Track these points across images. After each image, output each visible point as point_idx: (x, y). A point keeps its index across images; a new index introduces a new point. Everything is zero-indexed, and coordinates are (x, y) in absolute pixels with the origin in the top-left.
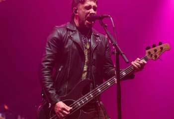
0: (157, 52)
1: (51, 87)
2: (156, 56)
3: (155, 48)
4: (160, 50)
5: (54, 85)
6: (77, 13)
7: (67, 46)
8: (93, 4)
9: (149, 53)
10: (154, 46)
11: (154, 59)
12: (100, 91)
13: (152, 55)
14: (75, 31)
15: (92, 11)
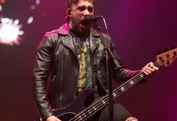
0: (170, 57)
1: (44, 99)
2: (168, 63)
3: (167, 53)
4: (173, 55)
5: (47, 97)
6: (71, 14)
7: (58, 53)
9: (161, 58)
10: (166, 50)
11: (166, 65)
13: (163, 61)
14: (67, 35)
15: (86, 12)
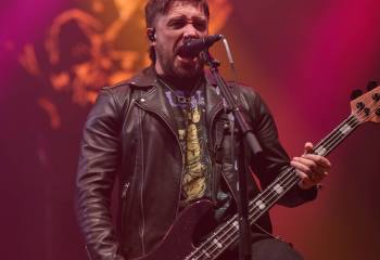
6: (155, 40)
8: (191, 11)
12: (235, 224)
14: (151, 87)
